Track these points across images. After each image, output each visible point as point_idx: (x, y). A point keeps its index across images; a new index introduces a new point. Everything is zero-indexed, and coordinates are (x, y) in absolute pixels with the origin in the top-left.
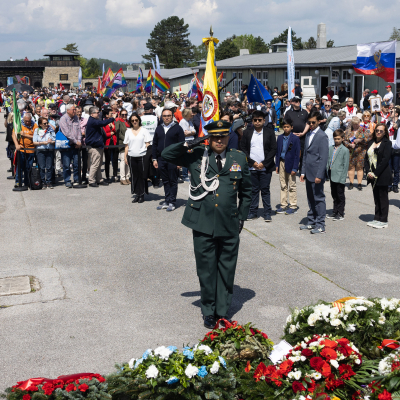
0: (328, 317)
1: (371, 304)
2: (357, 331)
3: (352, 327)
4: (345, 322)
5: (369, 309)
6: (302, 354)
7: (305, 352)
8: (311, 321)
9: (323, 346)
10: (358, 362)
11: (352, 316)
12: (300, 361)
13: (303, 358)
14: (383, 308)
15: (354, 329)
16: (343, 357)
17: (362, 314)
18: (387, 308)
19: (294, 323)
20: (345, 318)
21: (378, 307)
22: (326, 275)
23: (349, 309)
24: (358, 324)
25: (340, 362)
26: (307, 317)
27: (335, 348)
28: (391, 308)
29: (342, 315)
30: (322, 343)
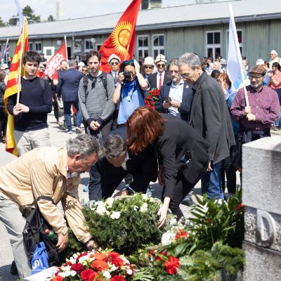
6: (72, 269)
7: (74, 267)
9: (93, 259)
10: (130, 272)
12: (71, 276)
13: (74, 273)
16: (114, 268)
25: (111, 273)
27: (106, 260)
30: (91, 257)
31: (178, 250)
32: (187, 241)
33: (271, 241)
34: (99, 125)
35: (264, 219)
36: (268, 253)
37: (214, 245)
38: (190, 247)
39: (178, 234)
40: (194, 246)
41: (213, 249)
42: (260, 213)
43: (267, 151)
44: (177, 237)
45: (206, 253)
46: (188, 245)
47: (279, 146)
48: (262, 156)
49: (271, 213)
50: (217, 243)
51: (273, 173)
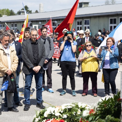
0: (54, 112)
1: (74, 105)
2: (68, 118)
3: (65, 116)
4: (62, 114)
5: (73, 107)
8: (46, 115)
11: (65, 111)
14: (80, 107)
15: (66, 117)
17: (70, 110)
18: (81, 107)
19: (37, 117)
20: (62, 112)
21: (77, 106)
22: (50, 103)
23: (63, 108)
24: (68, 114)
26: (43, 113)
28: (83, 107)
29: (60, 111)
30: (52, 121)
31: (90, 119)
32: (94, 115)
34: (47, 61)
37: (107, 117)
38: (96, 117)
39: (90, 111)
40: (98, 117)
41: (106, 119)
44: (90, 113)
45: (103, 120)
46: (95, 116)
50: (108, 116)
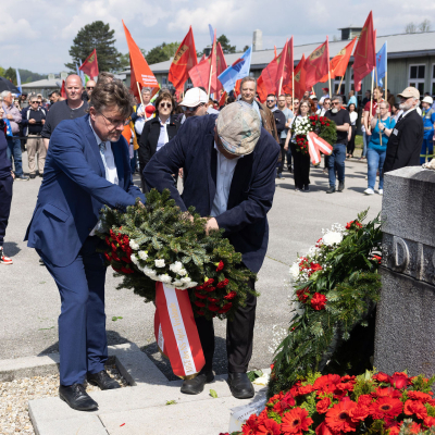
33: (403, 267)
35: (399, 244)
36: (401, 277)
42: (396, 239)
43: (406, 179)
47: (417, 174)
48: (400, 184)
49: (405, 239)
51: (409, 201)
